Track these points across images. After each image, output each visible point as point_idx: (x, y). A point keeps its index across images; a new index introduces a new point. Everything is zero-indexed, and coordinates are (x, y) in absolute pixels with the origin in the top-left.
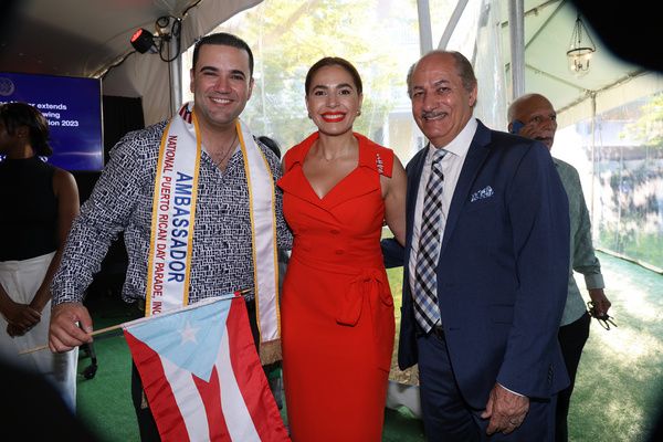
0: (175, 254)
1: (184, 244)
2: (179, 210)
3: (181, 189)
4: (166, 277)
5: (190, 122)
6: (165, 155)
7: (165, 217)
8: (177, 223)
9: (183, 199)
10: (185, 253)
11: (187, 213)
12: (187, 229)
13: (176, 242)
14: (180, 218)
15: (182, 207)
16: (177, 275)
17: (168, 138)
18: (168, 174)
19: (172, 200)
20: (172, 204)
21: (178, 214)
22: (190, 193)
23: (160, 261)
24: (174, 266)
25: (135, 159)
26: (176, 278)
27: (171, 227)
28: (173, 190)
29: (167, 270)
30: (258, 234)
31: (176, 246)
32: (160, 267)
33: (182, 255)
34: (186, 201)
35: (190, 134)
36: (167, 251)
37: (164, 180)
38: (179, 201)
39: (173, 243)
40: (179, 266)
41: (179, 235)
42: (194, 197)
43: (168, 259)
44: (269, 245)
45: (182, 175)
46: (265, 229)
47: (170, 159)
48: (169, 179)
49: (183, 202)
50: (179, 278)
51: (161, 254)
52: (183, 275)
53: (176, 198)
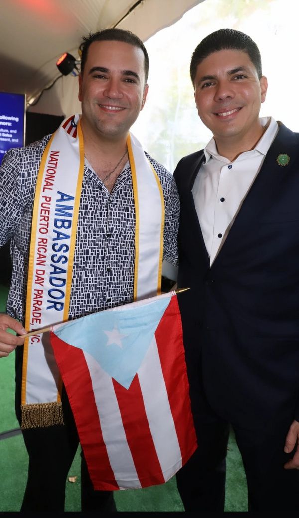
0: (54, 281)
1: (64, 271)
2: (59, 234)
3: (61, 210)
4: (45, 305)
5: (75, 135)
6: (45, 173)
7: (44, 241)
8: (57, 248)
9: (63, 221)
10: (64, 280)
11: (67, 237)
12: (67, 254)
13: (56, 268)
14: (60, 242)
15: (62, 230)
16: (56, 303)
17: (50, 153)
18: (47, 193)
19: (51, 222)
20: (52, 227)
21: (58, 238)
22: (70, 215)
23: (39, 287)
24: (54, 293)
25: (15, 177)
26: (55, 306)
27: (51, 252)
28: (53, 211)
29: (45, 297)
30: (141, 260)
31: (55, 272)
32: (39, 294)
33: (61, 282)
34: (66, 224)
35: (73, 148)
36: (47, 277)
37: (44, 200)
38: (59, 224)
39: (52, 269)
40: (59, 294)
41: (59, 261)
42: (74, 220)
43: (47, 285)
44: (153, 271)
45: (63, 195)
46: (150, 255)
47: (51, 177)
48: (48, 199)
49: (63, 226)
50: (59, 306)
51: (40, 280)
52: (62, 304)
53: (56, 221)
